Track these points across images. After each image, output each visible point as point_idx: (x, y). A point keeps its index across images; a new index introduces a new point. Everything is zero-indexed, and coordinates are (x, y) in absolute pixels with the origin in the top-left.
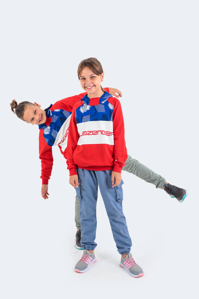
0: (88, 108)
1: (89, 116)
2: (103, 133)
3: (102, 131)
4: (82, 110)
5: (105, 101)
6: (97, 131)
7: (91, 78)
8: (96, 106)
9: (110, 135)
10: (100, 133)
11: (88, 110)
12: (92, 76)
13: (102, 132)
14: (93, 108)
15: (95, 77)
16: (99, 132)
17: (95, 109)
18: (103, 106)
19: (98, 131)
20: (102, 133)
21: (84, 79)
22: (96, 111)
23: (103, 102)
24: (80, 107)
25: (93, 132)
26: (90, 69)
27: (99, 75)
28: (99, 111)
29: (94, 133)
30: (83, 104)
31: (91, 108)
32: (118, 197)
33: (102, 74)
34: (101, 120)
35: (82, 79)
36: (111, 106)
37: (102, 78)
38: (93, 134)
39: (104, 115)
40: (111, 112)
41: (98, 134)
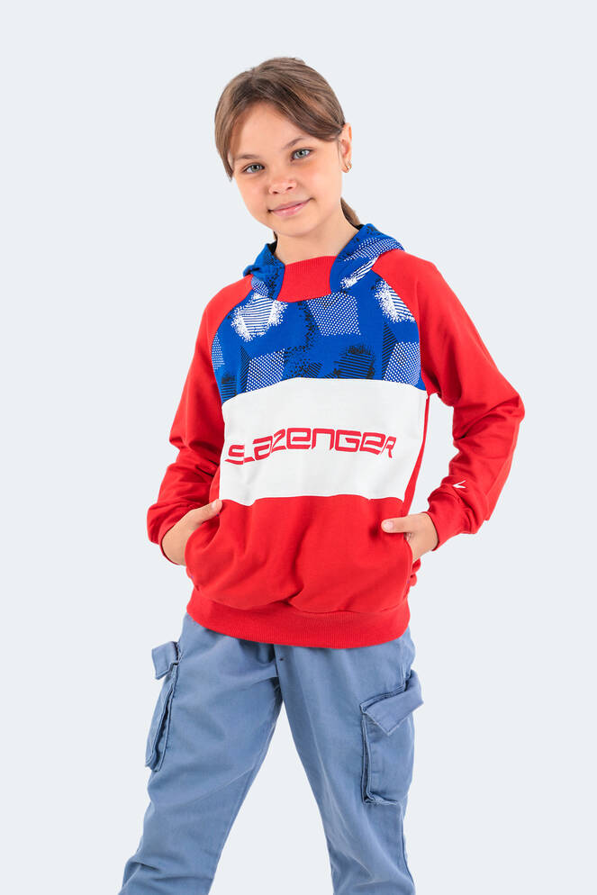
0: (274, 312)
1: (277, 358)
2: (343, 442)
3: (340, 432)
4: (245, 326)
5: (364, 271)
6: (308, 431)
7: (293, 158)
8: (313, 306)
9: (382, 448)
10: (324, 440)
11: (273, 327)
12: (299, 145)
13: (334, 435)
14: (298, 313)
15: (311, 151)
16: (318, 435)
17: (309, 316)
18: (352, 301)
19: (317, 431)
20: (334, 444)
21: (258, 167)
22: (313, 328)
23: (351, 282)
24: (232, 311)
25: (293, 435)
26: (283, 112)
27: (331, 140)
28: (326, 328)
29: (295, 439)
30: (253, 292)
31: (286, 315)
32: (375, 782)
33: (344, 135)
35: (244, 171)
36: (392, 304)
37: (344, 156)
38: (290, 446)
39: (353, 350)
40: (391, 334)
41: (314, 445)
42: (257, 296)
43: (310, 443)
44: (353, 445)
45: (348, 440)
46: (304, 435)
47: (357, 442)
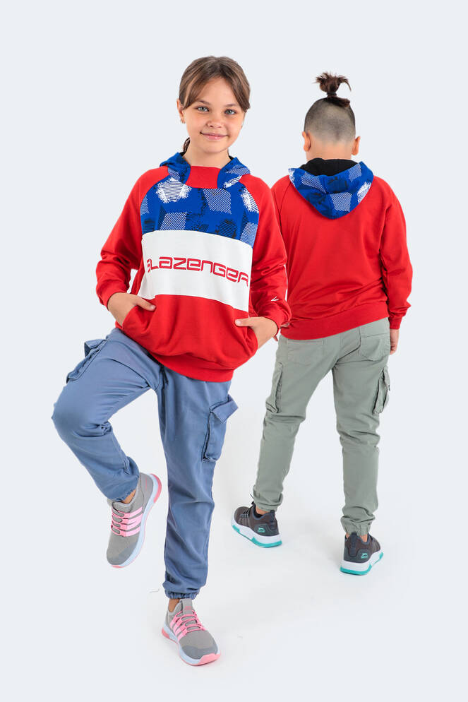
0: (184, 191)
1: (182, 216)
2: (217, 270)
3: (216, 264)
4: (164, 194)
5: (235, 181)
6: (199, 261)
7: (225, 112)
8: (207, 192)
9: (237, 279)
10: (207, 267)
11: (182, 199)
12: (231, 108)
13: (213, 265)
14: (197, 195)
15: (235, 113)
16: (205, 264)
17: (204, 198)
18: (228, 195)
19: (204, 262)
20: (213, 270)
22: (205, 204)
23: (228, 185)
24: (156, 184)
25: (191, 262)
28: (213, 206)
29: (192, 265)
30: (170, 176)
31: (190, 194)
34: (217, 233)
35: (196, 108)
36: (249, 201)
38: (188, 268)
39: (227, 221)
40: (247, 217)
41: (202, 269)
42: (172, 179)
43: (200, 268)
44: (223, 273)
45: (220, 269)
46: (197, 263)
47: (224, 271)
